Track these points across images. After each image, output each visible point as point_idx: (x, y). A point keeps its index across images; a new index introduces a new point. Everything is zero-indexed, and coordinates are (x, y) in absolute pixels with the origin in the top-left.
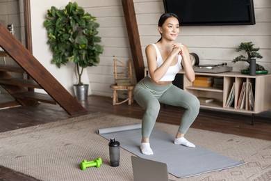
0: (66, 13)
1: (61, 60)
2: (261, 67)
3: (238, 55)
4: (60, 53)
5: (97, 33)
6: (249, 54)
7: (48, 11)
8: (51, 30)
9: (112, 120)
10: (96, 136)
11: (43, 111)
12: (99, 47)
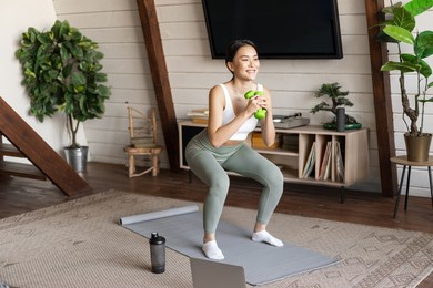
0: (52, 37)
1: (45, 111)
2: (352, 119)
3: (318, 101)
4: (43, 99)
5: (101, 67)
6: (334, 100)
7: (24, 34)
8: (27, 64)
9: (135, 201)
10: (118, 228)
11: (23, 191)
12: (104, 89)
